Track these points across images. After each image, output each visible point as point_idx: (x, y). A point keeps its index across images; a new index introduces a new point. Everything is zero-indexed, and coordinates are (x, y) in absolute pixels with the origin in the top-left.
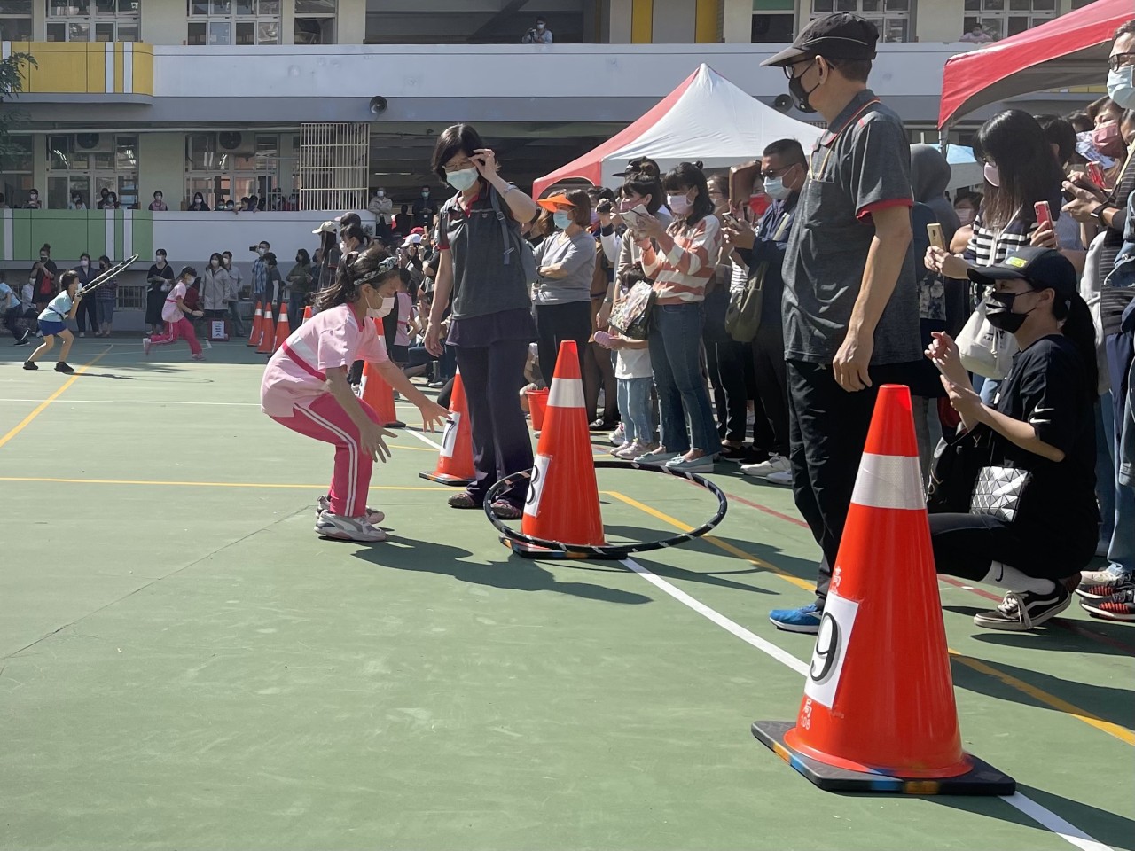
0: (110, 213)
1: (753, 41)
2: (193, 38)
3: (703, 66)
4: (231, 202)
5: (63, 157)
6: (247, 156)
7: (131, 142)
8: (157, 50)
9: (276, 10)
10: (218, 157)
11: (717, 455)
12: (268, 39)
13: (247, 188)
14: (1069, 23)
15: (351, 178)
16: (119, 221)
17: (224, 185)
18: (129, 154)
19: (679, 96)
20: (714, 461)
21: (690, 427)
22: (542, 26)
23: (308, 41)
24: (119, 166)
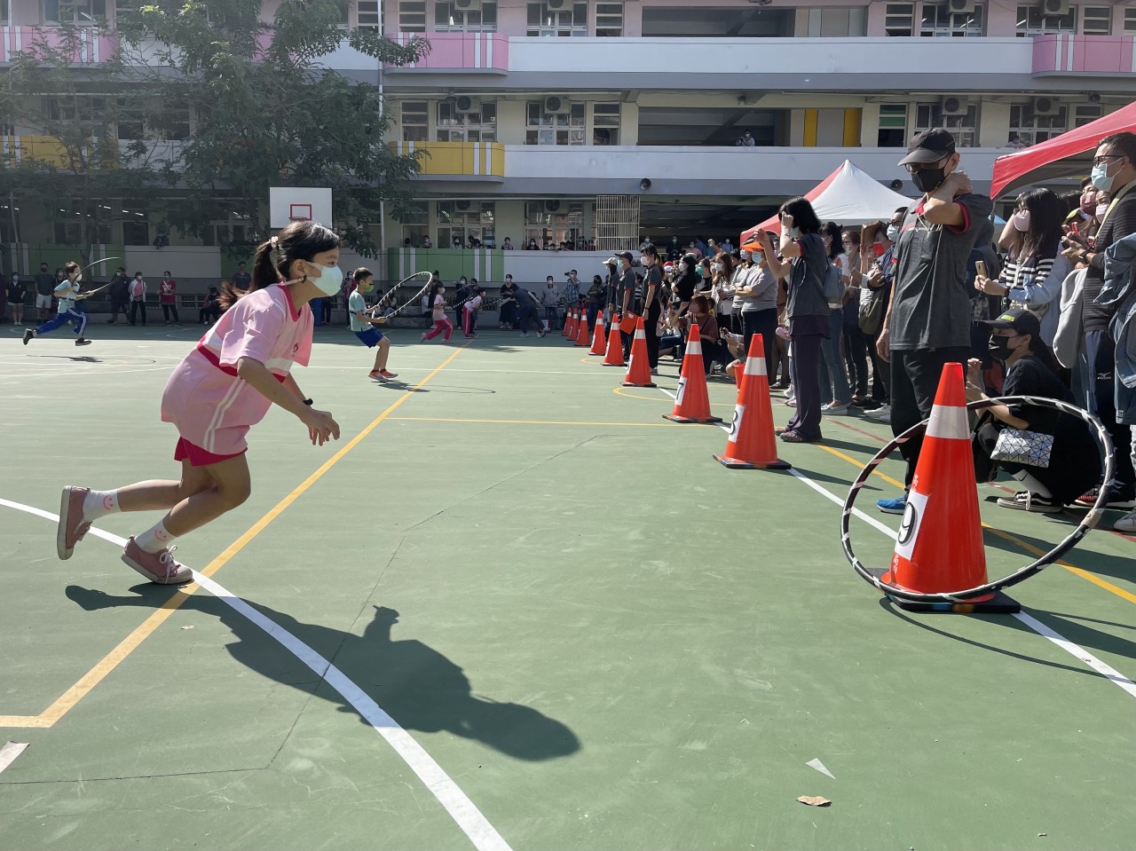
0: (477, 251)
1: (879, 145)
2: (530, 140)
3: (847, 161)
4: (553, 245)
5: (448, 215)
6: (563, 216)
7: (490, 206)
8: (507, 147)
9: (582, 123)
10: (545, 216)
11: (849, 404)
12: (577, 141)
13: (564, 236)
14: (1072, 136)
15: (628, 230)
16: (483, 256)
17: (549, 234)
18: (489, 214)
19: (832, 180)
20: (848, 408)
21: (833, 387)
22: (748, 135)
23: (602, 143)
24: (483, 221)
